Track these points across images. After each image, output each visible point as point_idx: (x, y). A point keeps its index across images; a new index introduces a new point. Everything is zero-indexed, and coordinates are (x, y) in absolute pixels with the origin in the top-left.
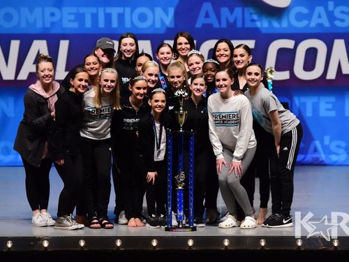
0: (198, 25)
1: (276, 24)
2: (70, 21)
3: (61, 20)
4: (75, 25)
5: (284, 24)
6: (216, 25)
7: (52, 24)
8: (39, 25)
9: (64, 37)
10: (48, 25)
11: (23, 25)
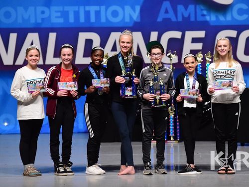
0: (160, 19)
1: (222, 18)
2: (57, 17)
3: (50, 17)
4: (61, 20)
5: (229, 18)
6: (174, 19)
7: (43, 19)
8: (33, 21)
9: (53, 30)
10: (39, 21)
11: (20, 21)
